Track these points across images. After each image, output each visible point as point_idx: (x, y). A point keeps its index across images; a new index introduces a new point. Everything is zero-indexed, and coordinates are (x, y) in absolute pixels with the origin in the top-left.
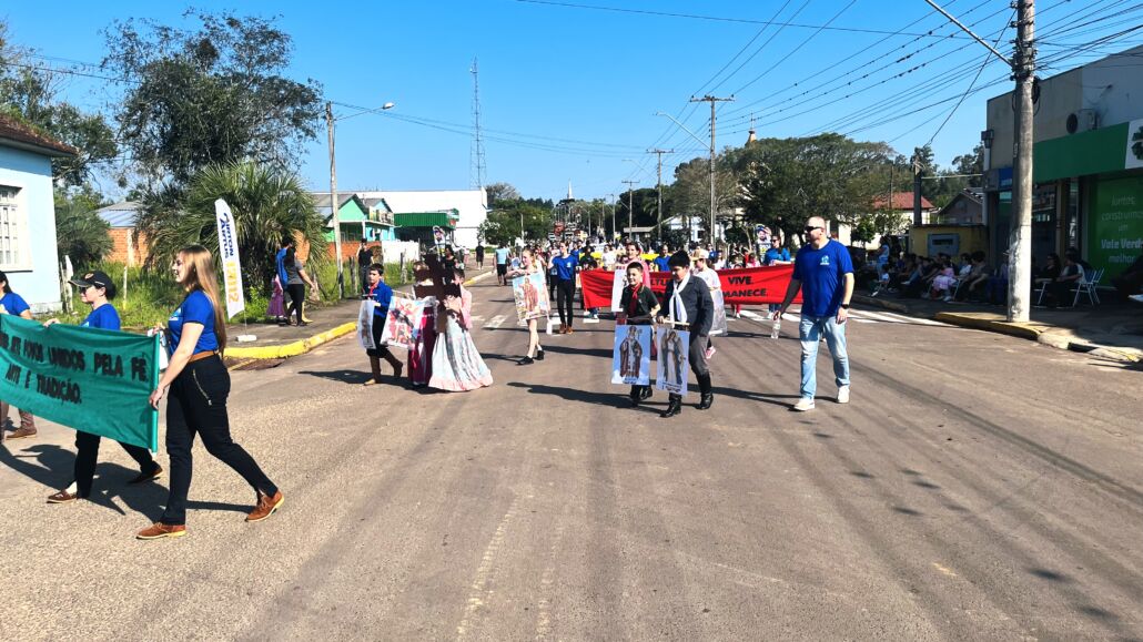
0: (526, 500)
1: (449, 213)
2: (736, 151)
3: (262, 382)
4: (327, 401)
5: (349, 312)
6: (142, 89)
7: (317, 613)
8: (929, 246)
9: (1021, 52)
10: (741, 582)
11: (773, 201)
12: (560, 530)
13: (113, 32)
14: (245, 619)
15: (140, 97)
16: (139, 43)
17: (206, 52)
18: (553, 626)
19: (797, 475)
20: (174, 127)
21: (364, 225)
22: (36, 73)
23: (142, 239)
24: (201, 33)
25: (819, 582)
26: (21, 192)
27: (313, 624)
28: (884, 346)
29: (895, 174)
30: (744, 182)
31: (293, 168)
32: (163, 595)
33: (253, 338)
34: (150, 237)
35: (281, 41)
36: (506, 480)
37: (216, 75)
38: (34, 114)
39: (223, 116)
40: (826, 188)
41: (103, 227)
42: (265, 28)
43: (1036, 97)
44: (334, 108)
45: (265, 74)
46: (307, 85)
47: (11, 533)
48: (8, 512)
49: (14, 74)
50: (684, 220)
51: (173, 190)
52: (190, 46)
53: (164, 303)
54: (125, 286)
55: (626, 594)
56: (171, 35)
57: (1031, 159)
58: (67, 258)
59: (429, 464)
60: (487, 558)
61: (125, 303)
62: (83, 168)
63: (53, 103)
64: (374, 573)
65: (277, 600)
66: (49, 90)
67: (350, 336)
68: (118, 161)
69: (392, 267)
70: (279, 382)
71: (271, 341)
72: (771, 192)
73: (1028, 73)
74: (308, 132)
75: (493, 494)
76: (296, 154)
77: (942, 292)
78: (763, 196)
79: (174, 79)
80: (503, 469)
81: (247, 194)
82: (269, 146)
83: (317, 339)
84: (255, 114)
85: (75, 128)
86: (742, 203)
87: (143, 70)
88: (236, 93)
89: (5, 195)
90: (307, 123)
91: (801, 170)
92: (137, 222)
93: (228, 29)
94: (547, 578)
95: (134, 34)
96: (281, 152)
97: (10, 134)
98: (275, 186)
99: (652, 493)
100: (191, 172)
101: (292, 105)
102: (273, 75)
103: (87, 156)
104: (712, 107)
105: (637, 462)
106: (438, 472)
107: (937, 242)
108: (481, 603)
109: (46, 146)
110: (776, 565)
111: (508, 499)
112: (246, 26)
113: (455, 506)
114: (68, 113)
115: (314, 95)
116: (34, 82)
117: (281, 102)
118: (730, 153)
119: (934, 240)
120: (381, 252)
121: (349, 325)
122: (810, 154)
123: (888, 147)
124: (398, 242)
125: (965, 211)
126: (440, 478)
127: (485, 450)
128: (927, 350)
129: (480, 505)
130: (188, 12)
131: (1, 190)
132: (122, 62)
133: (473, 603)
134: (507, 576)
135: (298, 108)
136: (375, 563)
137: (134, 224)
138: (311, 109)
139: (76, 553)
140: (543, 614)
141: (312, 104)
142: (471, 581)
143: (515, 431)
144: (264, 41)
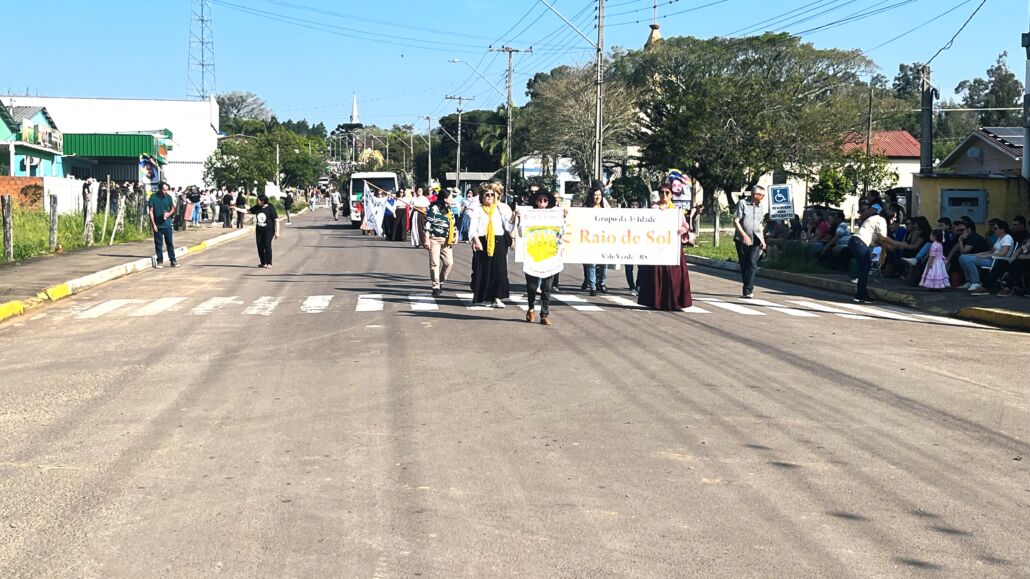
0: (400, 559)
1: (155, 136)
2: (631, 54)
4: (8, 417)
5: (8, 286)
8: (942, 208)
11: (687, 136)
19: (821, 522)
21: (12, 150)
28: (896, 350)
29: (875, 101)
30: (642, 106)
36: (356, 531)
40: (770, 119)
50: (545, 162)
59: (217, 509)
67: (17, 322)
69: (66, 221)
75: (342, 550)
78: (669, 129)
80: (345, 515)
86: (640, 138)
91: (732, 89)
99: (602, 547)
105: (564, 505)
106: (237, 519)
107: (955, 202)
113: (283, 566)
118: (622, 57)
119: (950, 199)
120: (41, 195)
121: (16, 305)
122: (745, 64)
123: (864, 58)
124: (71, 181)
125: (982, 163)
126: (244, 528)
127: (307, 487)
128: (964, 359)
129: (325, 566)
143: (349, 461)
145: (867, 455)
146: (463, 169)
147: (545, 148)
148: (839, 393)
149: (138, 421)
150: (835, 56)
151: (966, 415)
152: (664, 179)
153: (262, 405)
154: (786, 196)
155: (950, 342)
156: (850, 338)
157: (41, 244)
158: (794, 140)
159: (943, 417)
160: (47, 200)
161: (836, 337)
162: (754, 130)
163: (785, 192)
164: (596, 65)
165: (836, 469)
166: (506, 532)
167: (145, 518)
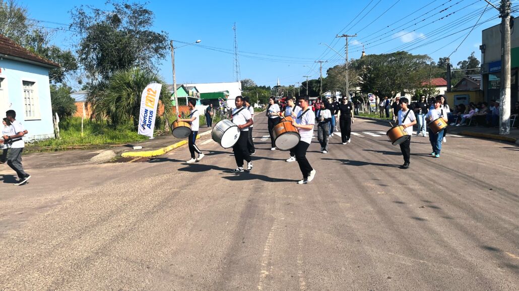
0: (281, 221)
1: (224, 93)
2: (357, 60)
3: (145, 167)
6: (88, 38)
7: (183, 278)
8: (454, 101)
9: (504, 4)
10: (404, 262)
11: (374, 83)
12: (301, 235)
13: (74, 12)
14: (147, 281)
15: (87, 41)
16: (86, 17)
17: (116, 20)
18: (308, 286)
20: (102, 55)
21: (187, 98)
22: (41, 32)
23: (89, 106)
24: (113, 11)
25: (447, 263)
26: (35, 84)
27: (182, 284)
29: (432, 70)
30: (360, 75)
31: (155, 72)
32: (105, 268)
33: (140, 147)
34: (93, 105)
36: (269, 211)
37: (120, 31)
38: (40, 50)
39: (124, 49)
40: (399, 76)
41: (72, 101)
42: (142, 8)
43: (512, 25)
44: (174, 43)
45: (142, 29)
46: (161, 34)
49: (31, 32)
50: (333, 93)
51: (103, 83)
52: (109, 18)
53: (99, 133)
54: (82, 126)
55: (343, 269)
56: (100, 12)
57: (510, 55)
58: (57, 114)
59: (229, 204)
60: (266, 249)
61: (82, 134)
62: (62, 75)
63: (49, 45)
64: (210, 257)
65: (162, 271)
66: (47, 40)
67: (184, 146)
68: (78, 71)
70: (154, 167)
72: (374, 79)
73: (508, 14)
74: (162, 55)
75: (264, 218)
76: (157, 65)
78: (370, 82)
79: (101, 32)
80: (266, 206)
81: (136, 83)
82: (145, 62)
83: (170, 148)
84: (138, 47)
85: (59, 57)
86: (360, 85)
87: (89, 28)
88: (131, 37)
89: (28, 85)
90: (161, 51)
91: (387, 69)
92: (87, 98)
93: (125, 9)
94: (299, 260)
95: (84, 13)
96: (150, 65)
97: (30, 58)
98: (148, 79)
99: (344, 217)
100: (110, 74)
101: (155, 43)
102: (146, 30)
103: (64, 69)
104: (347, 39)
105: (333, 202)
106: (235, 207)
107: (458, 99)
108: (267, 273)
109: (45, 63)
111: (272, 220)
112: (133, 7)
113: (245, 223)
114: (55, 50)
115: (164, 39)
116: (40, 36)
117: (150, 42)
118: (354, 62)
122: (391, 60)
123: (428, 57)
124: (202, 106)
125: (466, 86)
126: (236, 210)
127: (256, 196)
128: (463, 149)
129: (258, 223)
130: (107, 2)
131: (26, 83)
132: (79, 25)
133: (263, 273)
134: (279, 259)
135: (157, 44)
136: (210, 252)
137: (86, 100)
138: (163, 45)
139: (62, 247)
140: (301, 279)
141: (163, 42)
142: (260, 262)
143: (269, 188)
144: (141, 14)
145: (432, 183)
147: (332, 89)
150: (419, 57)
152: (368, 96)
158: (407, 83)
162: (394, 80)
164: (346, 64)
165: (423, 188)
166: (314, 212)
167: (209, 207)
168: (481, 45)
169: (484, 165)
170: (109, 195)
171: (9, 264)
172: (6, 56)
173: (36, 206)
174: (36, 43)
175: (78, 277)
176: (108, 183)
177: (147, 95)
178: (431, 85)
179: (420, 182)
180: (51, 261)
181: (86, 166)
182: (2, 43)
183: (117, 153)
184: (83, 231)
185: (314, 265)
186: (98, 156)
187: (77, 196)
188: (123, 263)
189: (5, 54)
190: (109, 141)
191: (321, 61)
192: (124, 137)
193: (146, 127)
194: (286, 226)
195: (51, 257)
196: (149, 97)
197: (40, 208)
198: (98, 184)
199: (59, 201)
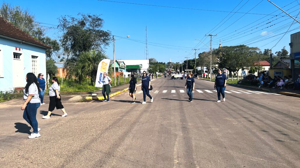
0: (181, 136)
1: (140, 65)
2: (216, 49)
3: (100, 105)
4: (118, 110)
5: (118, 89)
6: (67, 33)
7: (133, 162)
8: (274, 74)
10: (252, 159)
11: (226, 63)
12: (193, 144)
16: (67, 21)
17: (83, 24)
20: (74, 42)
21: (119, 68)
22: (41, 29)
23: (65, 70)
24: (82, 19)
25: (275, 160)
26: (38, 57)
27: (133, 165)
28: (268, 100)
29: (260, 56)
30: (218, 58)
31: (102, 53)
33: (96, 94)
34: (67, 70)
35: (101, 21)
36: (173, 131)
37: (85, 29)
38: (39, 38)
39: (86, 39)
40: (241, 59)
41: (56, 68)
42: (98, 17)
44: (115, 38)
45: (97, 29)
46: (107, 32)
47: (46, 139)
48: (44, 134)
49: (35, 29)
51: (73, 58)
52: (79, 22)
53: (72, 86)
54: (62, 82)
55: (219, 161)
56: (75, 20)
58: (48, 74)
59: (151, 126)
60: (175, 150)
62: (51, 53)
63: (45, 37)
64: (145, 152)
65: (121, 158)
66: (44, 33)
67: (120, 95)
68: (60, 51)
69: (126, 78)
70: (105, 105)
71: (100, 95)
72: (226, 60)
74: (107, 43)
76: (104, 49)
77: (280, 86)
78: (224, 62)
79: (75, 30)
80: (171, 128)
81: (93, 59)
82: (97, 47)
83: (112, 95)
84: (94, 39)
85: (50, 43)
86: (218, 63)
87: (68, 28)
88: (90, 33)
89: (34, 58)
90: (107, 41)
91: (234, 55)
92: (65, 66)
93: (88, 18)
94: (194, 156)
95: (66, 19)
96: (100, 49)
97: (36, 43)
99: (216, 135)
100: (78, 53)
101: (103, 37)
102: (99, 29)
103: (52, 50)
104: (211, 37)
105: (209, 127)
107: (277, 73)
108: (178, 161)
109: (44, 46)
110: (260, 155)
111: (176, 136)
112: (93, 17)
113: (161, 136)
114: (48, 39)
115: (109, 35)
116: (40, 31)
117: (101, 36)
118: (215, 50)
119: (276, 73)
120: (123, 75)
121: (119, 92)
122: (236, 50)
123: (258, 49)
124: (127, 72)
125: (281, 66)
126: (155, 129)
127: (165, 123)
128: (281, 101)
129: (168, 136)
130: (79, 14)
131: (33, 57)
132: (62, 26)
133: (176, 161)
134: (183, 155)
135: (104, 38)
136: (145, 150)
137: (63, 67)
138: (108, 38)
139: (65, 144)
140: (197, 165)
141: (108, 37)
142: (173, 156)
143: (171, 118)
144: (97, 21)
146: (188, 69)
147: (202, 65)
148: (257, 108)
149: (138, 111)
150: (252, 48)
151: (282, 112)
153: (157, 109)
154: (245, 73)
155: (277, 98)
156: (258, 97)
157: (123, 82)
158: (245, 63)
159: (278, 112)
160: (124, 76)
161: (256, 97)
163: (245, 72)
164: (210, 51)
165: (259, 122)
166: (199, 132)
167: (140, 127)
168: (290, 43)
169: (294, 111)
170: (83, 119)
171: (38, 152)
172: (24, 41)
173: (45, 123)
174: (38, 35)
175: (77, 159)
176: (81, 113)
177: (102, 65)
178: (260, 64)
179: (257, 119)
180: (61, 151)
181: (67, 103)
182: (21, 34)
183: (83, 97)
184: (74, 137)
185: (203, 159)
186: (73, 98)
187: (66, 119)
188: (99, 153)
189: (23, 41)
190: (77, 90)
191: (196, 49)
192: (85, 89)
193: (101, 82)
194: (184, 139)
195: (60, 149)
196: (103, 66)
197: (48, 124)
198: (75, 113)
199: (57, 121)
